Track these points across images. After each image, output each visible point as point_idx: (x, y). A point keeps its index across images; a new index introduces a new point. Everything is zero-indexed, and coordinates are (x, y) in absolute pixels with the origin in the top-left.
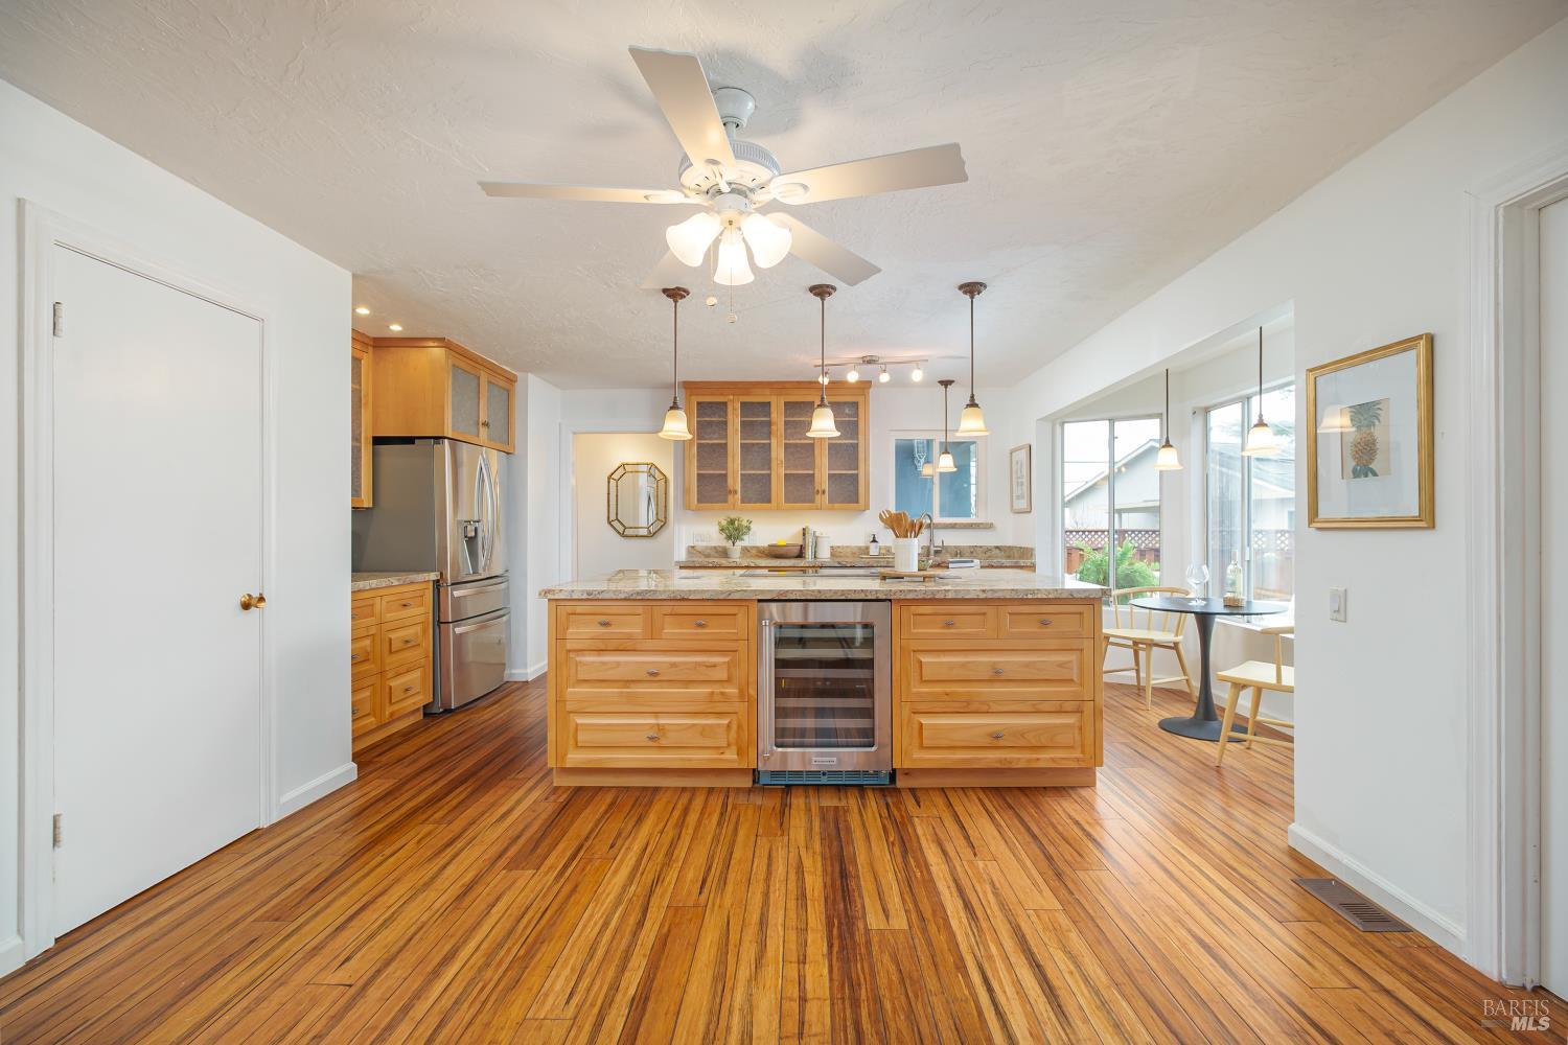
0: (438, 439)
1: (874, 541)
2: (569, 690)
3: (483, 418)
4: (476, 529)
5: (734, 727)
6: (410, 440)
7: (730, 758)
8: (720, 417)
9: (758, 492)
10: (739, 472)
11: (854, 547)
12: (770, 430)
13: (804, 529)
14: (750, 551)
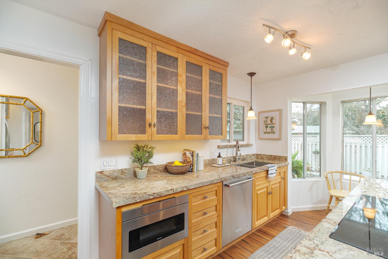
1: (220, 156)
8: (140, 58)
9: (167, 125)
10: (155, 109)
11: (209, 160)
12: (177, 79)
13: (193, 152)
14: (152, 170)
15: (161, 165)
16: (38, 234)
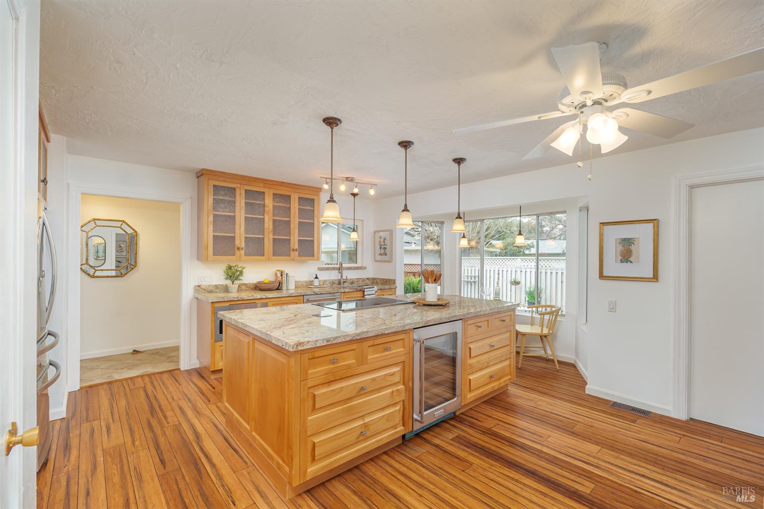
1: (316, 278)
2: (309, 418)
7: (401, 429)
8: (230, 197)
9: (255, 249)
10: (243, 236)
11: (306, 282)
12: (264, 210)
13: (282, 272)
14: (243, 287)
15: (253, 284)
16: (134, 351)
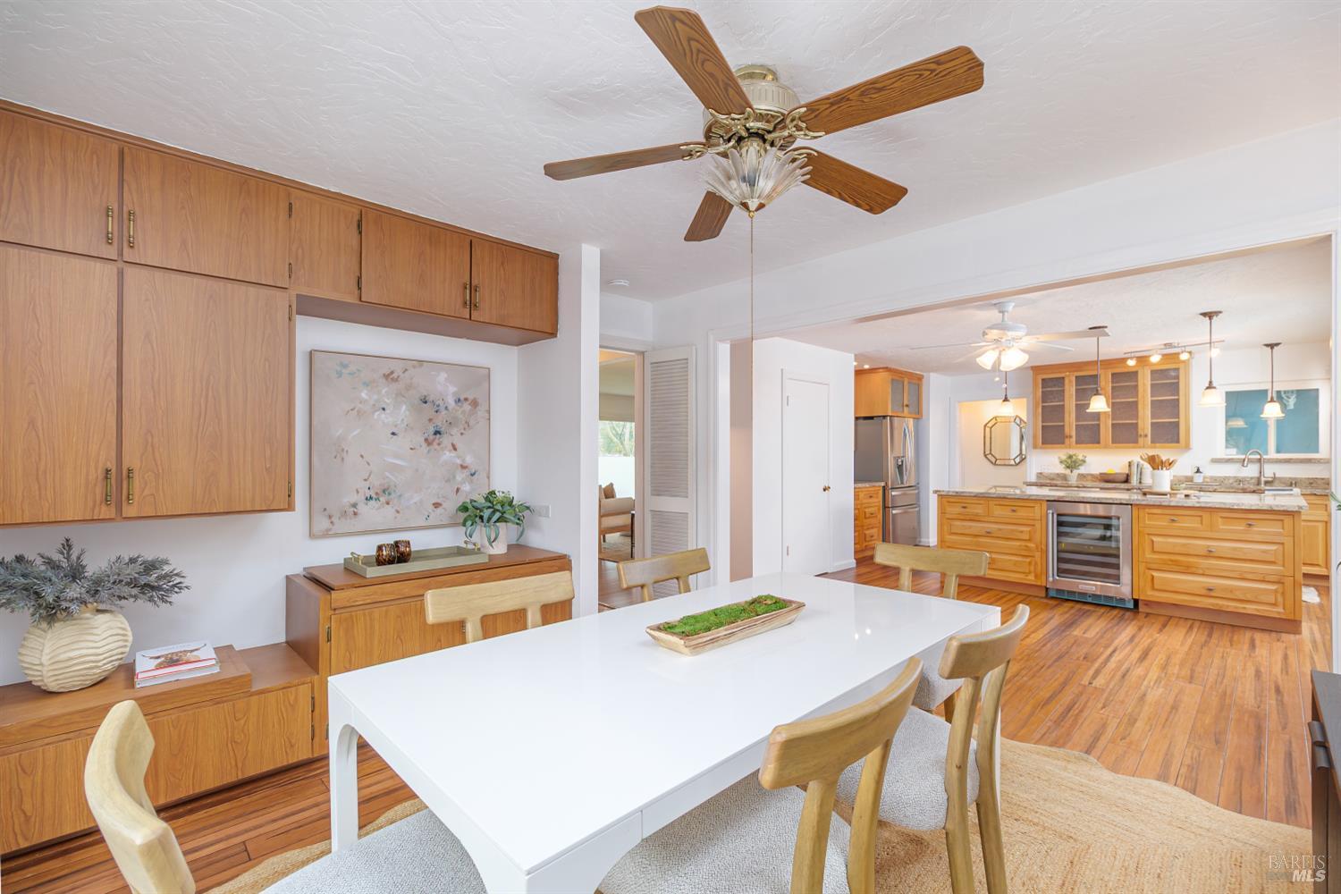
0: (884, 417)
3: (906, 403)
4: (902, 462)
5: (1033, 563)
6: (872, 418)
7: (1031, 579)
8: (1059, 387)
9: (1090, 436)
10: (1074, 424)
13: (1130, 462)
